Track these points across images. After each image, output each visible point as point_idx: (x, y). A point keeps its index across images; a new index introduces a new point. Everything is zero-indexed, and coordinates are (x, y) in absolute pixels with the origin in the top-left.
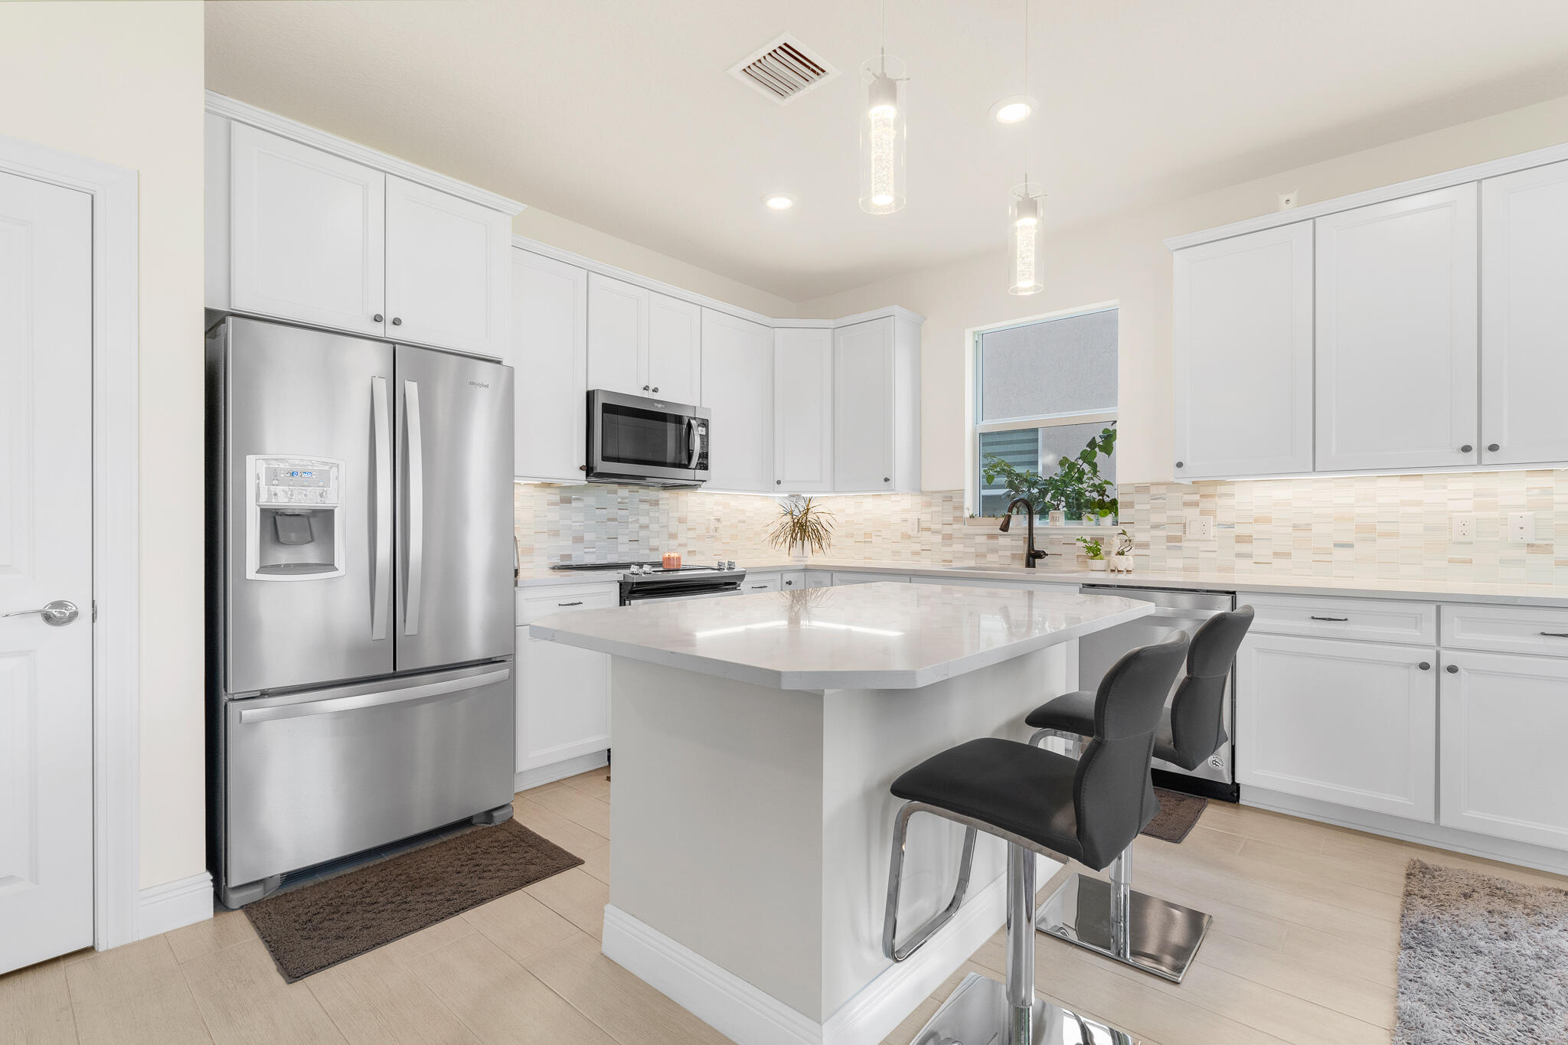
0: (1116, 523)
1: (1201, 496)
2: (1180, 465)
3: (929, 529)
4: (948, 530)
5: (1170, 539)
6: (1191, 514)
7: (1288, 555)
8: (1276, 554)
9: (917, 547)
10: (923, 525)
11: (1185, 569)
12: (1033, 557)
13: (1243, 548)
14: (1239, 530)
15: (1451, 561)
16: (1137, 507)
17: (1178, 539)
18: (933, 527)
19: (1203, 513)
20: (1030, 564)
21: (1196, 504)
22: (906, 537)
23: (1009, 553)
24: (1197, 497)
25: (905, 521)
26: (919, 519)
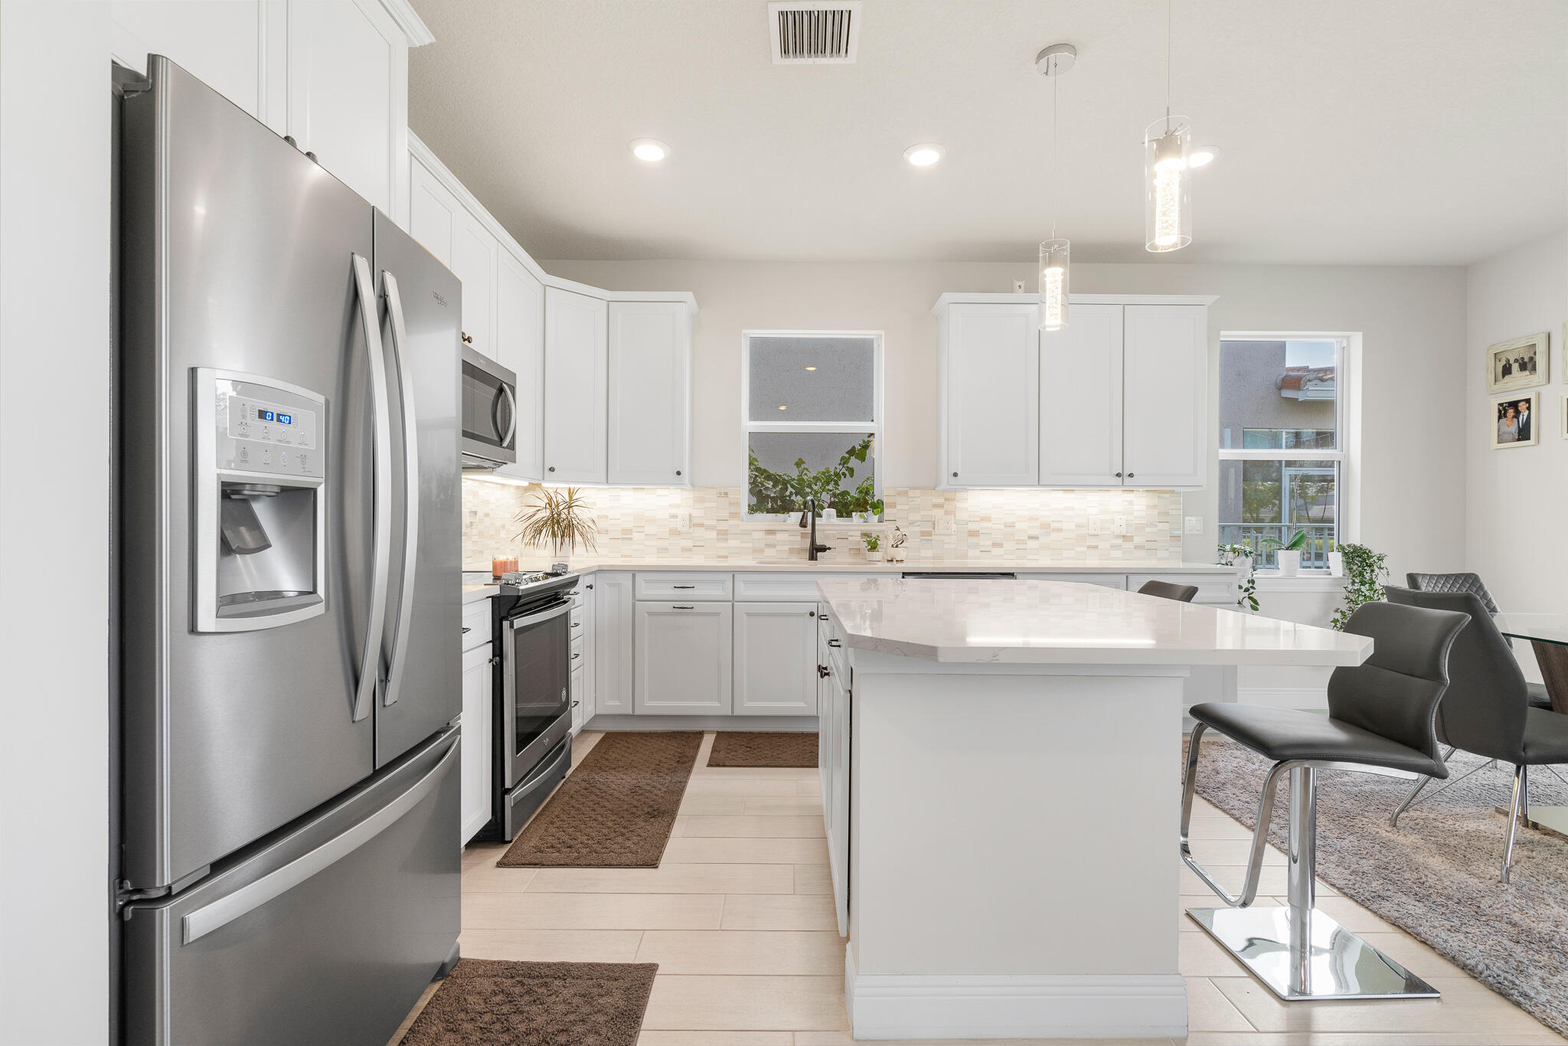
0: (880, 521)
1: (945, 499)
2: (955, 475)
3: (702, 525)
4: (723, 526)
5: (923, 534)
6: (938, 513)
7: (1000, 545)
8: (994, 545)
9: (689, 544)
10: (695, 521)
11: (934, 558)
12: (815, 550)
13: (973, 540)
14: (972, 527)
15: (1088, 547)
16: (898, 507)
17: (929, 534)
18: (707, 523)
19: (946, 513)
20: (813, 557)
21: (940, 506)
22: (674, 533)
23: (787, 548)
24: (942, 500)
25: (674, 516)
26: (690, 515)
